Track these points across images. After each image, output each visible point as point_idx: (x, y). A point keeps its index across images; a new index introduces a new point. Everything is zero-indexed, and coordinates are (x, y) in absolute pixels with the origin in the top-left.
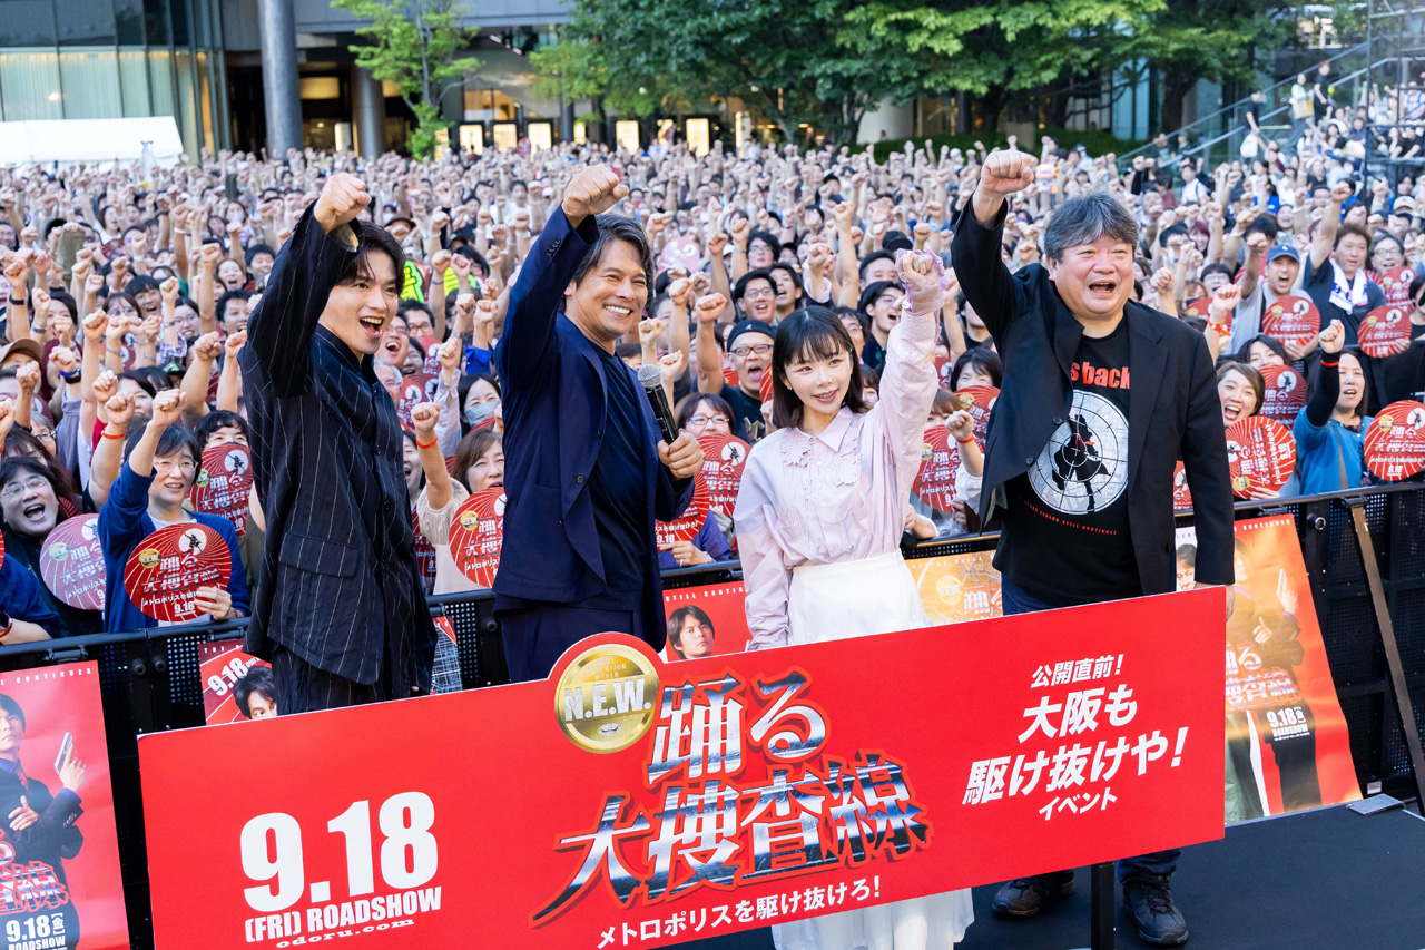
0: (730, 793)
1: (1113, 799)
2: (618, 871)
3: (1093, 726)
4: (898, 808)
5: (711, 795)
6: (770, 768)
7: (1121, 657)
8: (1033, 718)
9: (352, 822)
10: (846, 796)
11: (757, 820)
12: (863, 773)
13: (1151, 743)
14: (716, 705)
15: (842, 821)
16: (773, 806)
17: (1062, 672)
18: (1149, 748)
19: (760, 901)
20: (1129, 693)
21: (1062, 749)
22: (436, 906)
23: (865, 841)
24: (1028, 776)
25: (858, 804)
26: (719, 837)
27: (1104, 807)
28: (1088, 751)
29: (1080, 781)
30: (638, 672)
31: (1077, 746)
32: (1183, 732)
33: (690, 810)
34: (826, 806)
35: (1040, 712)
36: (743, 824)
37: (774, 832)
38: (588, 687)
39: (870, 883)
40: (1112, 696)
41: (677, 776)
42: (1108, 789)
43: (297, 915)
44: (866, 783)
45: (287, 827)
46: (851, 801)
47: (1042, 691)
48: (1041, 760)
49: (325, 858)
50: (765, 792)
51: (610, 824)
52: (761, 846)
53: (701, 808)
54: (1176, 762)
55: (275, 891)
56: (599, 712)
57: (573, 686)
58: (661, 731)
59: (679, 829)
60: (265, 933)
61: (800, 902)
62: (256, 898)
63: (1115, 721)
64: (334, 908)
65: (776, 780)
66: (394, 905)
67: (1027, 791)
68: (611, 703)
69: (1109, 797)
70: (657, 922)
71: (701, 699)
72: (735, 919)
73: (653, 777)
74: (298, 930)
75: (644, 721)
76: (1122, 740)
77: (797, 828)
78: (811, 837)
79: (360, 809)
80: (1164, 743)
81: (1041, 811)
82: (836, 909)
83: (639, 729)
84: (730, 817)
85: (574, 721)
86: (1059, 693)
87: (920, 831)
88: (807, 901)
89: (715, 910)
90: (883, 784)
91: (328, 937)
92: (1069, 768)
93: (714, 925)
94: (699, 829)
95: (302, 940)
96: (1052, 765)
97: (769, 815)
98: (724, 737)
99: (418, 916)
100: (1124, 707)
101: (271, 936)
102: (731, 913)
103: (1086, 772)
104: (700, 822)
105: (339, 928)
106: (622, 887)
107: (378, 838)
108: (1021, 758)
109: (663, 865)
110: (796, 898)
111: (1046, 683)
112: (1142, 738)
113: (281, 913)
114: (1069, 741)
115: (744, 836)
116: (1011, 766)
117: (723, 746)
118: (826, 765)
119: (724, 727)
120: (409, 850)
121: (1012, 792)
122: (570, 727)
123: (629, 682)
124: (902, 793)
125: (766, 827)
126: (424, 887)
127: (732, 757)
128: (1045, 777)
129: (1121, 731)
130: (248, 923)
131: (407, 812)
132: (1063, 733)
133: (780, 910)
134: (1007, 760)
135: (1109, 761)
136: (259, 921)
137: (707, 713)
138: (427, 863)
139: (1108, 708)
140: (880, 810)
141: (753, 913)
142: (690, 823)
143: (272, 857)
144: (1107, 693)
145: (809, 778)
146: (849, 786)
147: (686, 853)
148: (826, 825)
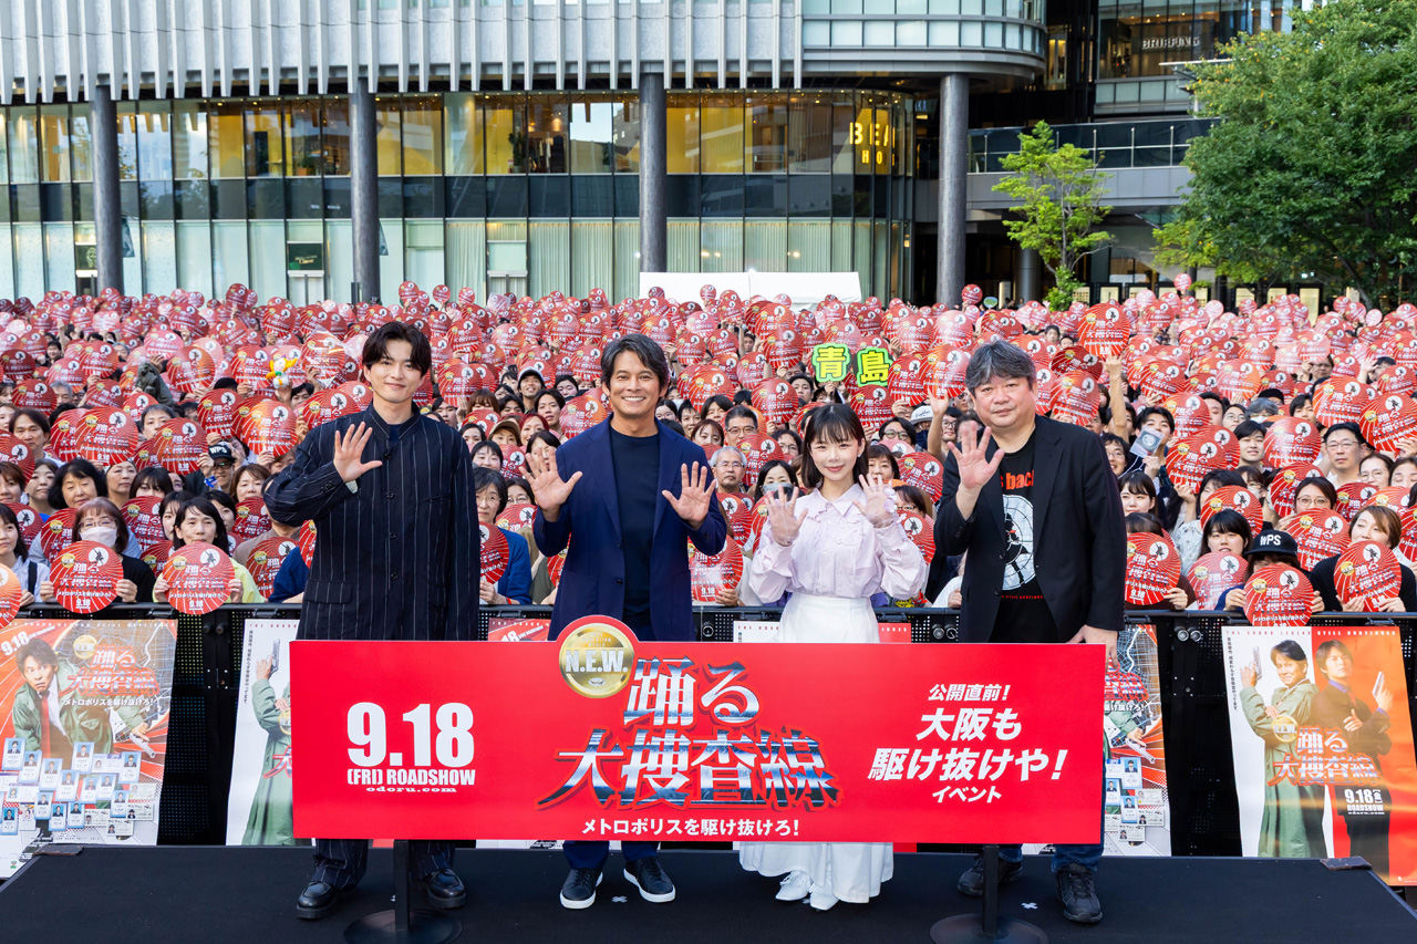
0: (684, 741)
1: (998, 796)
2: (598, 781)
3: (982, 737)
4: (816, 773)
5: (670, 739)
6: (715, 728)
7: (1008, 687)
8: (930, 723)
9: (418, 716)
10: (774, 757)
11: (705, 763)
12: (787, 742)
13: (1033, 758)
14: (676, 676)
15: (770, 775)
16: (715, 755)
17: (956, 692)
18: (1032, 762)
19: (704, 822)
20: (1015, 716)
21: (954, 750)
22: (472, 783)
23: (787, 793)
24: (924, 766)
25: (782, 764)
26: (675, 771)
27: (989, 801)
28: (977, 755)
29: (969, 777)
30: (619, 645)
31: (967, 750)
32: (1062, 754)
33: (654, 747)
34: (759, 761)
35: (936, 720)
36: (693, 764)
37: (716, 774)
38: (583, 651)
39: (791, 824)
40: (999, 716)
41: (645, 722)
42: (993, 788)
43: (380, 771)
44: (790, 750)
45: (377, 714)
46: (777, 761)
47: (938, 704)
48: (935, 756)
49: (400, 738)
50: (710, 743)
51: (594, 747)
52: (707, 782)
53: (662, 747)
54: (1056, 776)
55: (367, 753)
56: (590, 669)
57: (572, 649)
58: (634, 689)
59: (645, 759)
60: (360, 780)
61: (735, 828)
62: (355, 755)
63: (1001, 735)
64: (404, 771)
65: (719, 736)
66: (443, 777)
67: (922, 777)
68: (599, 664)
69: (994, 793)
70: (626, 823)
71: (665, 670)
72: (685, 831)
73: (627, 720)
74: (381, 782)
75: (623, 679)
76: (1007, 752)
77: (735, 774)
78: (745, 782)
79: (423, 710)
80: (1045, 760)
81: (935, 795)
82: (762, 838)
83: (618, 685)
84: (684, 758)
85: (572, 672)
86: (953, 707)
87: (832, 793)
88: (740, 828)
89: (670, 821)
90: (804, 753)
91: (399, 790)
92: (959, 765)
93: (669, 832)
94: (660, 762)
95: (383, 789)
96: (945, 761)
97: (713, 761)
98: (681, 700)
99: (459, 787)
100: (1010, 726)
101: (364, 783)
102: (682, 826)
103: (975, 771)
104: (660, 757)
105: (406, 786)
106: (600, 792)
107: (435, 731)
108: (918, 752)
109: (632, 783)
110: (732, 824)
111: (941, 698)
112: (1025, 753)
113: (370, 768)
114: (961, 745)
115: (693, 773)
116: (909, 757)
117: (680, 706)
118: (759, 732)
119: (681, 693)
120: (455, 741)
121: (910, 775)
122: (569, 676)
123: (612, 652)
124: (818, 762)
125: (710, 769)
126: (464, 768)
127: (686, 715)
128: (938, 769)
129: (1007, 744)
130: (350, 771)
131: (455, 716)
132: (955, 738)
133: (719, 831)
134: (907, 751)
135: (995, 766)
136: (357, 771)
137: (669, 681)
138: (467, 753)
139: (995, 725)
140: (801, 771)
141: (698, 830)
142: (653, 757)
143: (367, 731)
144: (994, 713)
145: (745, 739)
146: (776, 750)
147: (650, 778)
148: (757, 775)
